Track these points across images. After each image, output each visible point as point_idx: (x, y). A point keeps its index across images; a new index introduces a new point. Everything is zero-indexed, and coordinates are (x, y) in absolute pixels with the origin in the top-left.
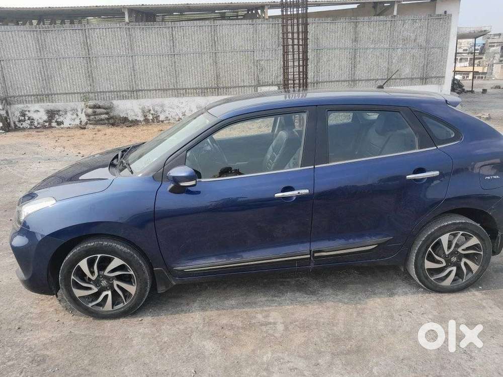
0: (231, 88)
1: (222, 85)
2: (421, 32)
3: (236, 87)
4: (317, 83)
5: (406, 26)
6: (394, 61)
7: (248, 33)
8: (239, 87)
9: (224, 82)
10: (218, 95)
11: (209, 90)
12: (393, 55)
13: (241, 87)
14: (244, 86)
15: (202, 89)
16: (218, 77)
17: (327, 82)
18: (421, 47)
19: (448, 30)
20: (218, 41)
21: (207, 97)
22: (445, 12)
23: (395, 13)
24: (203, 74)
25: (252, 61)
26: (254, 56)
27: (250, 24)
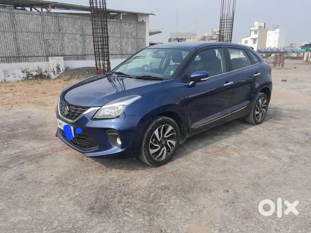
0: (29, 57)
1: (22, 55)
2: (134, 30)
3: (33, 57)
4: (85, 55)
5: (127, 26)
6: (123, 44)
7: (38, 21)
8: (35, 56)
9: (23, 53)
10: (20, 62)
11: (12, 58)
12: (123, 41)
13: (37, 56)
14: (39, 56)
15: (6, 57)
16: (18, 49)
17: (90, 55)
18: (134, 38)
19: (145, 30)
20: (16, 24)
21: (10, 63)
22: (143, 21)
23: (121, 19)
24: (7, 47)
25: (43, 40)
26: (43, 36)
27: (39, 15)
